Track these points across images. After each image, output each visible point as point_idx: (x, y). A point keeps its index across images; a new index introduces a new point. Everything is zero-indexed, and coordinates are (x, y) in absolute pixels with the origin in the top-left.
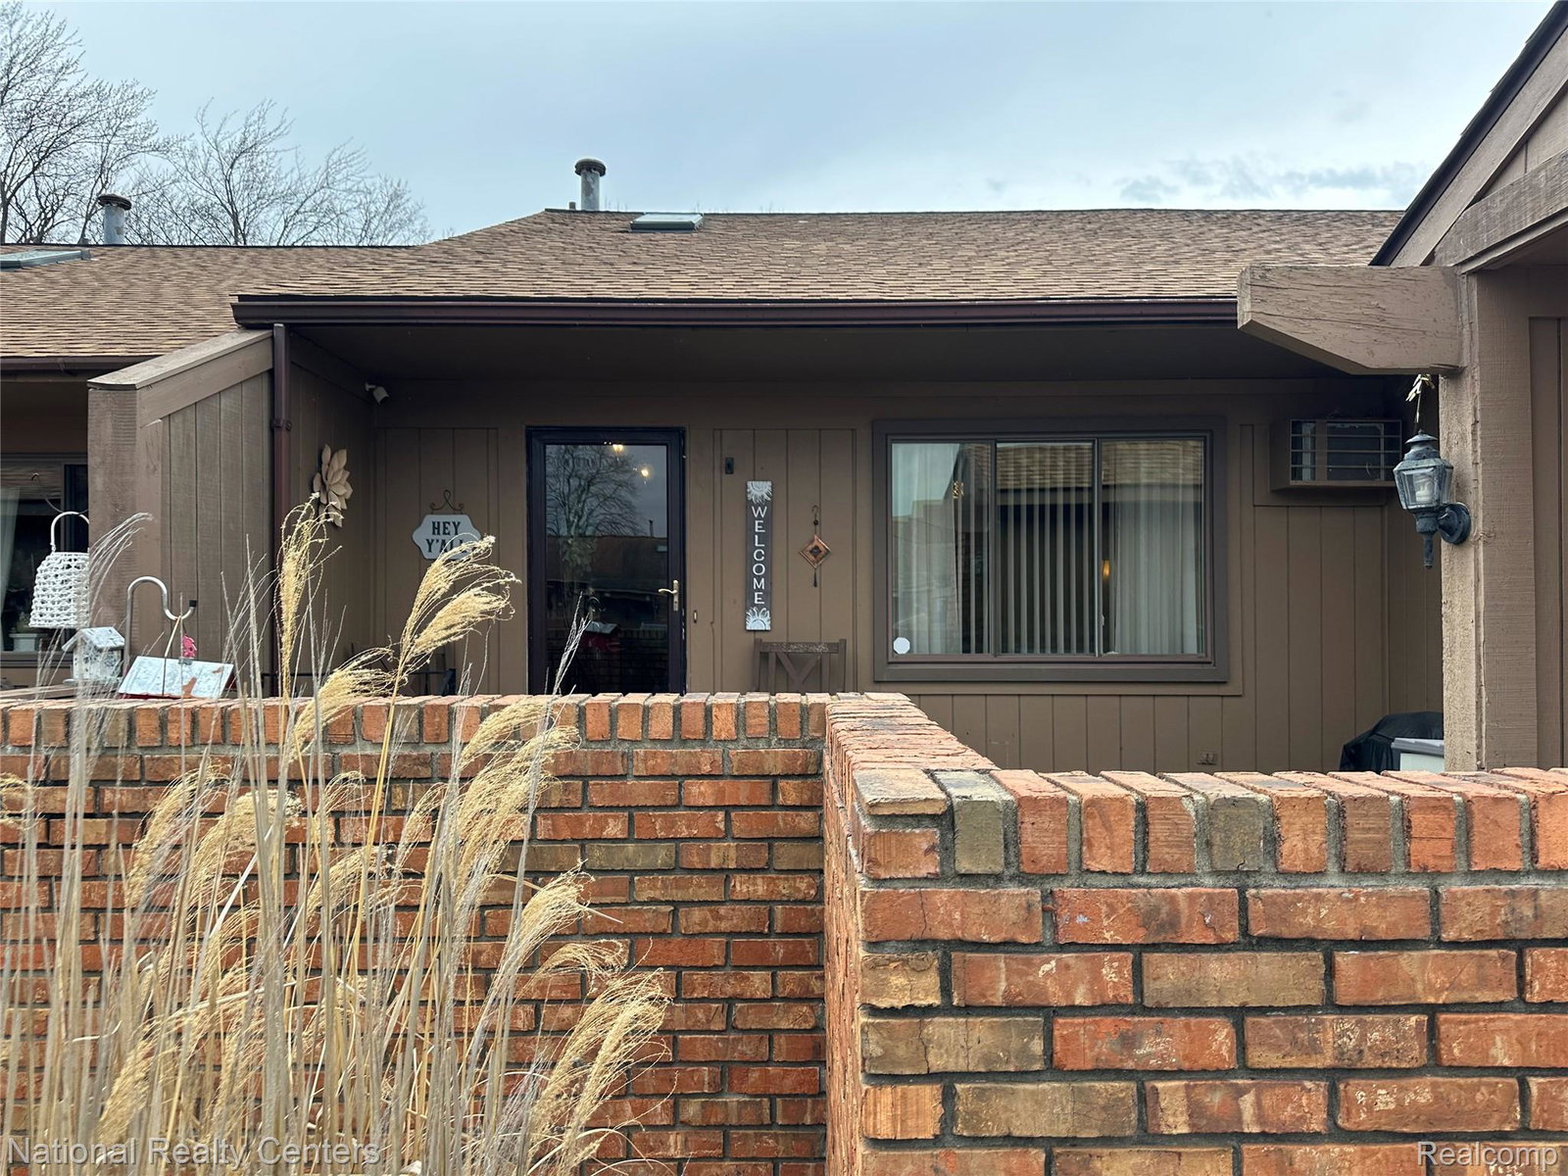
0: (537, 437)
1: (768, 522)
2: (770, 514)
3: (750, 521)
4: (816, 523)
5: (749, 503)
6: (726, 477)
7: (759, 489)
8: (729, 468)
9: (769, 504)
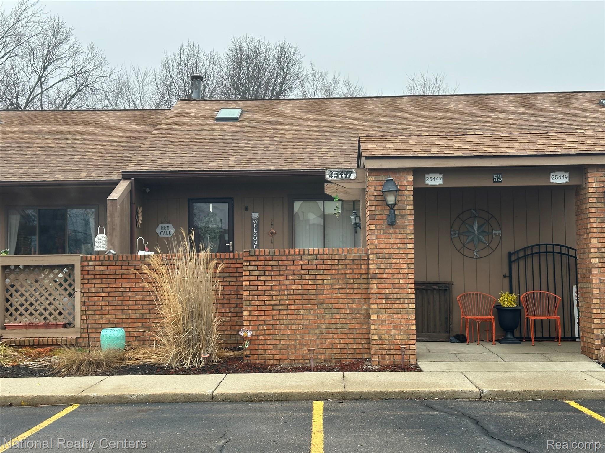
0: (192, 201)
1: (258, 225)
2: (258, 222)
3: (252, 224)
4: (272, 225)
5: (252, 219)
6: (246, 212)
7: (255, 215)
8: (246, 209)
9: (258, 219)
